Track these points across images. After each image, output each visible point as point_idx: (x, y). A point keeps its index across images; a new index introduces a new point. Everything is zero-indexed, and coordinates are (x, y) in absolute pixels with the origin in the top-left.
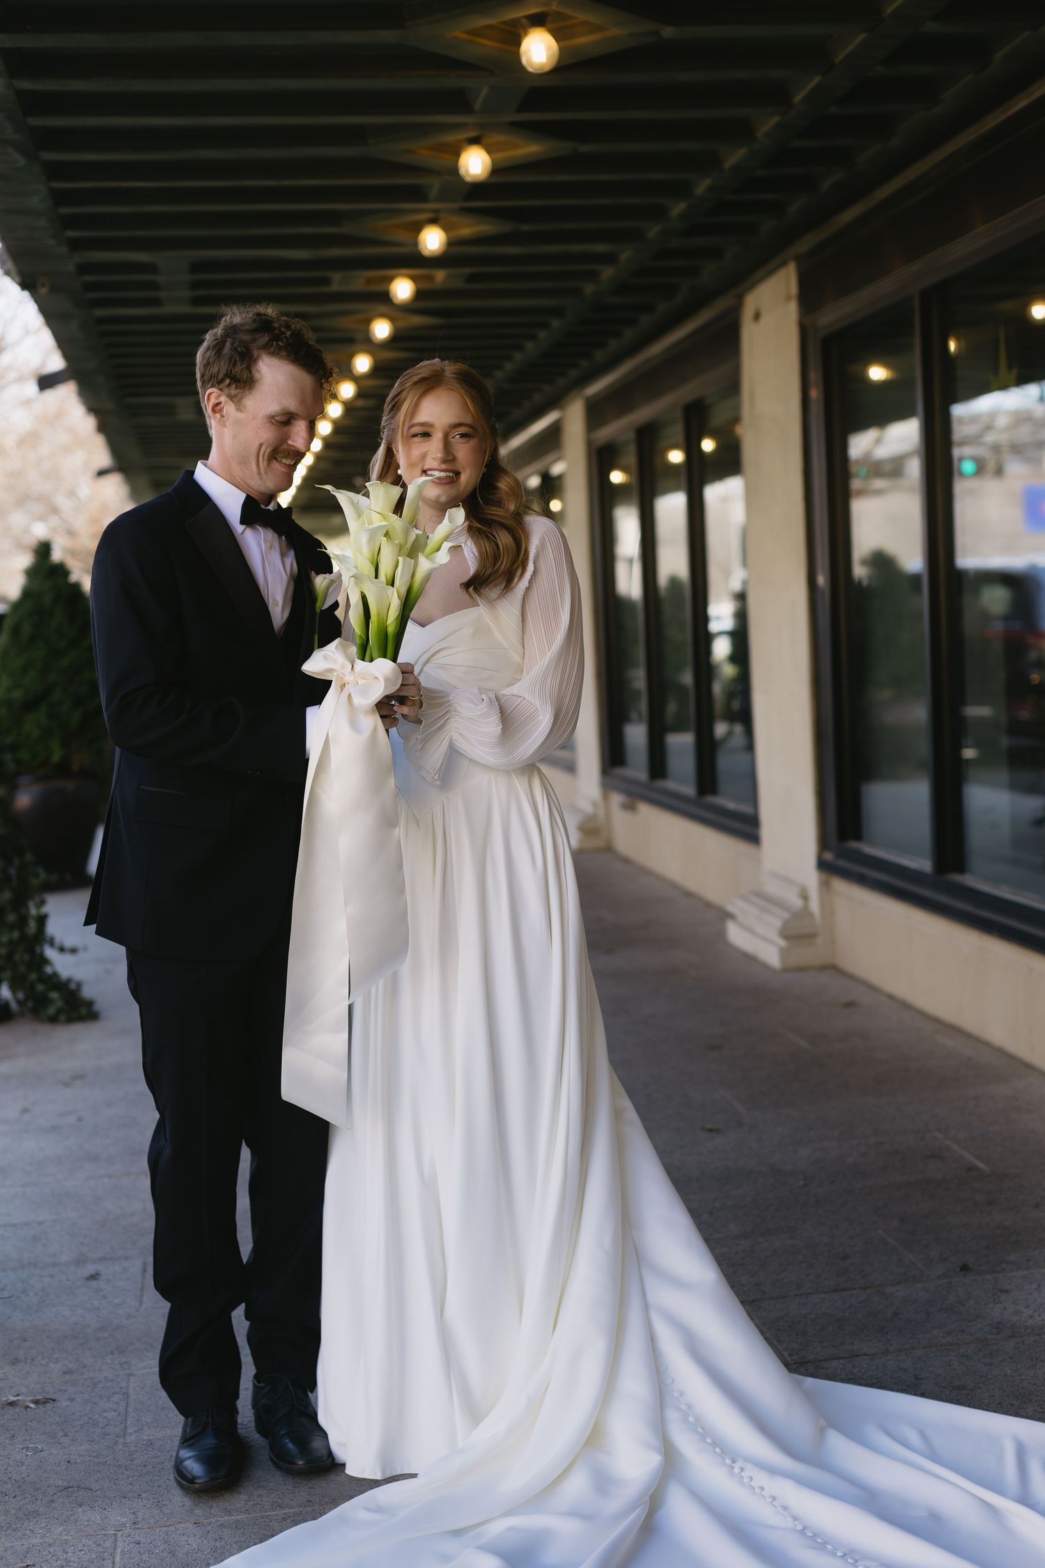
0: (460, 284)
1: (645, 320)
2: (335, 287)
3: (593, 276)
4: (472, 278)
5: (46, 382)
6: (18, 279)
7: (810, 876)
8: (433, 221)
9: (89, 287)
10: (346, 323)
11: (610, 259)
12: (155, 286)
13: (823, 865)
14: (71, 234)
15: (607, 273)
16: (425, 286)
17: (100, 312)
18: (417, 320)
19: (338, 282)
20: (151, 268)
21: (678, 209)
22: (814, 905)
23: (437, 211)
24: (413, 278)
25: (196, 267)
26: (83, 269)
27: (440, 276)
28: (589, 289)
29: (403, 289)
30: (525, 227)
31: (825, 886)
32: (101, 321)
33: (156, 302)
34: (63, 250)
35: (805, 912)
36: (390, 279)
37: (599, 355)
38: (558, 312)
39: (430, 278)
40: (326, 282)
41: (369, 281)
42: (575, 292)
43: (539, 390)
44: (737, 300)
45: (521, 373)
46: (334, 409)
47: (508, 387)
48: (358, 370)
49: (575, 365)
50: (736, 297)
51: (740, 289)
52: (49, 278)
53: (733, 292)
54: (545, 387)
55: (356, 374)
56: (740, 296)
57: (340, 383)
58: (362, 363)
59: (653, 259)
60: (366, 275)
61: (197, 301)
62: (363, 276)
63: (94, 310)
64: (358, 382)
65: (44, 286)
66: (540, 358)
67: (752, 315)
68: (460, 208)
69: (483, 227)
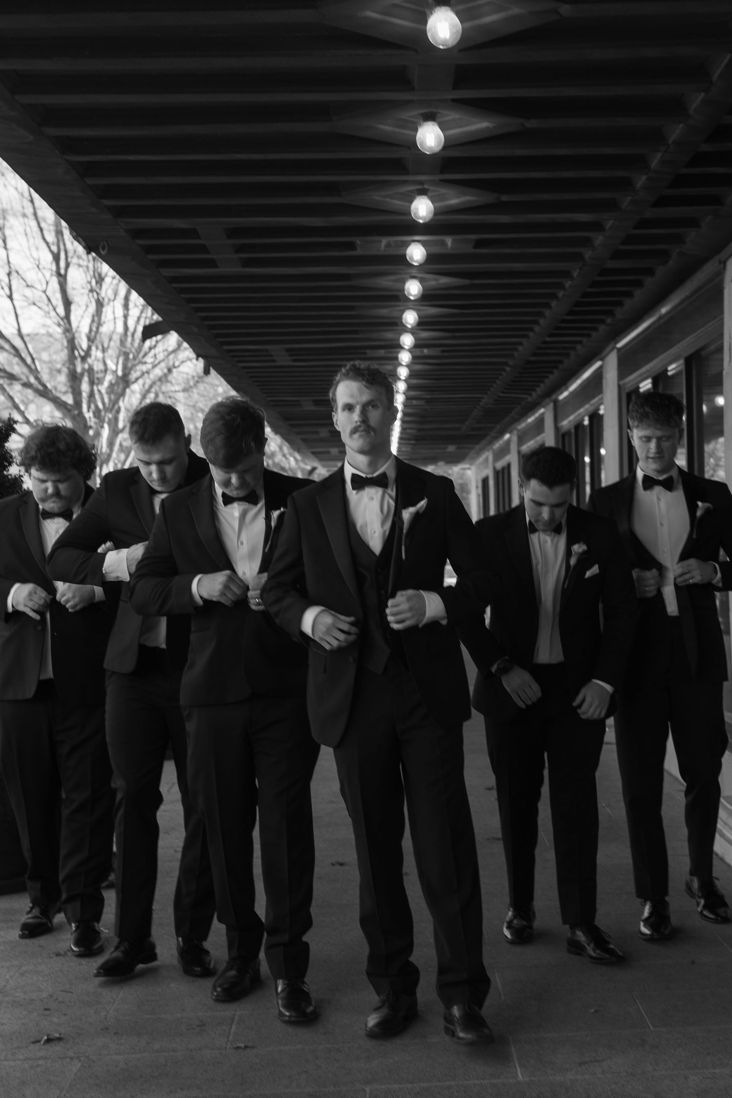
0: (470, 249)
1: (649, 281)
2: (359, 252)
3: (587, 242)
4: (479, 244)
5: (150, 332)
8: (423, 192)
9: (149, 250)
10: (385, 282)
11: (597, 227)
12: (203, 249)
14: (106, 202)
15: (599, 239)
16: (436, 250)
17: (167, 272)
18: (444, 280)
19: (364, 246)
20: (192, 233)
21: (641, 181)
23: (422, 183)
24: (424, 244)
25: (232, 233)
26: (137, 233)
27: (449, 241)
29: (416, 253)
30: (504, 198)
32: (174, 279)
33: (212, 263)
34: (108, 217)
36: (406, 245)
37: (619, 314)
38: (567, 274)
39: (443, 243)
40: (352, 246)
41: (388, 245)
42: (579, 257)
43: (580, 342)
44: (722, 265)
45: (557, 328)
46: (405, 357)
47: (548, 339)
48: (410, 324)
49: (602, 322)
50: (720, 262)
51: (722, 255)
52: (107, 241)
53: (717, 258)
54: (585, 340)
55: (409, 326)
56: (725, 263)
57: (400, 334)
58: (410, 318)
59: (635, 228)
60: (384, 241)
61: (247, 263)
62: (381, 242)
63: (161, 270)
64: (413, 334)
65: (103, 249)
66: (566, 315)
67: (731, 278)
68: (440, 180)
69: (468, 198)
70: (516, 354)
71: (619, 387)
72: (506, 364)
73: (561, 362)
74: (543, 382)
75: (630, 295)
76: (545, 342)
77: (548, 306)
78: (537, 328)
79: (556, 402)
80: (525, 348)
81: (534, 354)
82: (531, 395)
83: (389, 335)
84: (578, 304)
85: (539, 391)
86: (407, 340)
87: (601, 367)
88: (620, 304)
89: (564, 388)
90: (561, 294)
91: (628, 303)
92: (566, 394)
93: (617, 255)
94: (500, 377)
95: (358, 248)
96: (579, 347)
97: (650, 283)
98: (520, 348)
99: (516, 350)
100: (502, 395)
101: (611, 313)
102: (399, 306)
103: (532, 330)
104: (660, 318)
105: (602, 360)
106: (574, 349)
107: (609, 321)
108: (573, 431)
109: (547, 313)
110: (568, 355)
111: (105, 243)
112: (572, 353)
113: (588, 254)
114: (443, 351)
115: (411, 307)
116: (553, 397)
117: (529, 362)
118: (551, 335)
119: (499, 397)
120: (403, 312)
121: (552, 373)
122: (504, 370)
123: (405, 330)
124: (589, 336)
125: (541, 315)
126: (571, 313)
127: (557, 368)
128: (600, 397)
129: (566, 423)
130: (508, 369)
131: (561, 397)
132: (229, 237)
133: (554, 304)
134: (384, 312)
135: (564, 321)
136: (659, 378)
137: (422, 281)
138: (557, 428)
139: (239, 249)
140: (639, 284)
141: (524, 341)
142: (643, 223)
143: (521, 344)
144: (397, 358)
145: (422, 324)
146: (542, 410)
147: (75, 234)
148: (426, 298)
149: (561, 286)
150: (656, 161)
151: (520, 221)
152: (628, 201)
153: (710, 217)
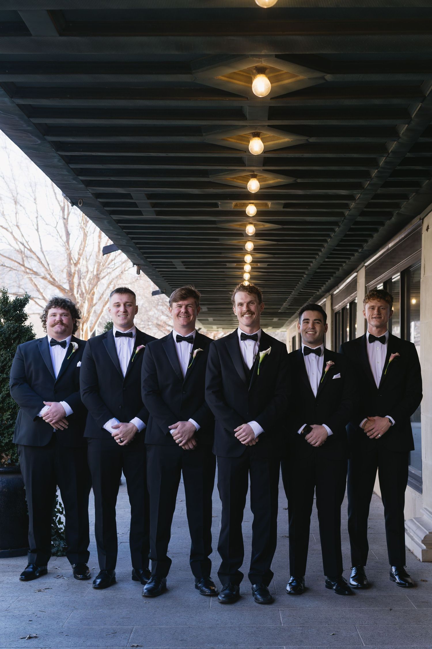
0: (281, 209)
1: (381, 229)
2: (220, 209)
3: (346, 206)
4: (286, 206)
5: (107, 250)
6: (69, 200)
8: (254, 176)
9: (105, 205)
10: (235, 226)
11: (351, 198)
12: (135, 205)
14: (81, 178)
15: (353, 205)
16: (263, 209)
17: (115, 217)
18: (268, 226)
19: (223, 205)
20: (128, 196)
21: (374, 173)
23: (253, 171)
24: (256, 205)
25: (150, 196)
26: (98, 196)
27: (269, 203)
29: (251, 210)
30: (299, 180)
32: (119, 221)
33: (140, 213)
34: (82, 186)
36: (246, 205)
37: (366, 246)
38: (336, 224)
39: (266, 205)
40: (216, 205)
41: (236, 205)
42: (342, 214)
43: (345, 262)
44: (422, 220)
45: (331, 254)
46: (247, 268)
47: (326, 260)
48: (249, 249)
49: (357, 251)
50: (420, 219)
51: (421, 216)
52: (82, 199)
53: (419, 217)
54: (347, 261)
55: (249, 250)
56: (423, 219)
57: (244, 255)
58: (249, 246)
59: (372, 199)
60: (234, 203)
61: (158, 213)
62: (232, 203)
63: (112, 216)
64: (251, 255)
65: (80, 204)
66: (337, 246)
67: (426, 228)
68: (263, 170)
69: (279, 180)
70: (309, 268)
71: (366, 287)
72: (304, 273)
73: (335, 273)
74: (325, 284)
75: (371, 236)
76: (325, 262)
77: (326, 241)
78: (320, 254)
79: (332, 295)
80: (314, 264)
81: (319, 268)
82: (318, 291)
83: (238, 255)
84: (342, 240)
85: (323, 288)
86: (248, 258)
87: (356, 276)
88: (366, 241)
89: (336, 287)
90: (332, 235)
91: (371, 241)
92: (337, 291)
93: (363, 214)
94: (301, 280)
95: (220, 207)
96: (344, 264)
97: (382, 230)
98: (311, 264)
99: (309, 265)
100: (302, 290)
101: (361, 246)
102: (243, 239)
103: (317, 254)
104: (388, 250)
105: (357, 272)
106: (341, 265)
107: (360, 250)
108: (341, 311)
109: (326, 245)
110: (338, 269)
111: (81, 200)
112: (341, 268)
113: (347, 213)
114: (268, 265)
115: (250, 240)
116: (331, 292)
117: (316, 272)
118: (328, 258)
119: (301, 291)
120: (246, 242)
121: (330, 279)
122: (303, 276)
123: (247, 253)
124: (349, 258)
125: (322, 246)
126: (338, 245)
127: (332, 276)
128: (356, 292)
129: (338, 307)
130: (305, 276)
131: (335, 293)
132: (148, 199)
133: (329, 240)
134: (234, 242)
135: (335, 250)
136: (388, 283)
137: (255, 225)
138: (332, 310)
139: (154, 205)
140: (376, 230)
141: (313, 260)
142: (377, 196)
143: (311, 262)
144: (243, 268)
145: (256, 249)
146: (325, 300)
147: (65, 195)
148: (258, 235)
149: (333, 230)
150: (382, 162)
151: (308, 193)
152: (368, 184)
153: (414, 194)
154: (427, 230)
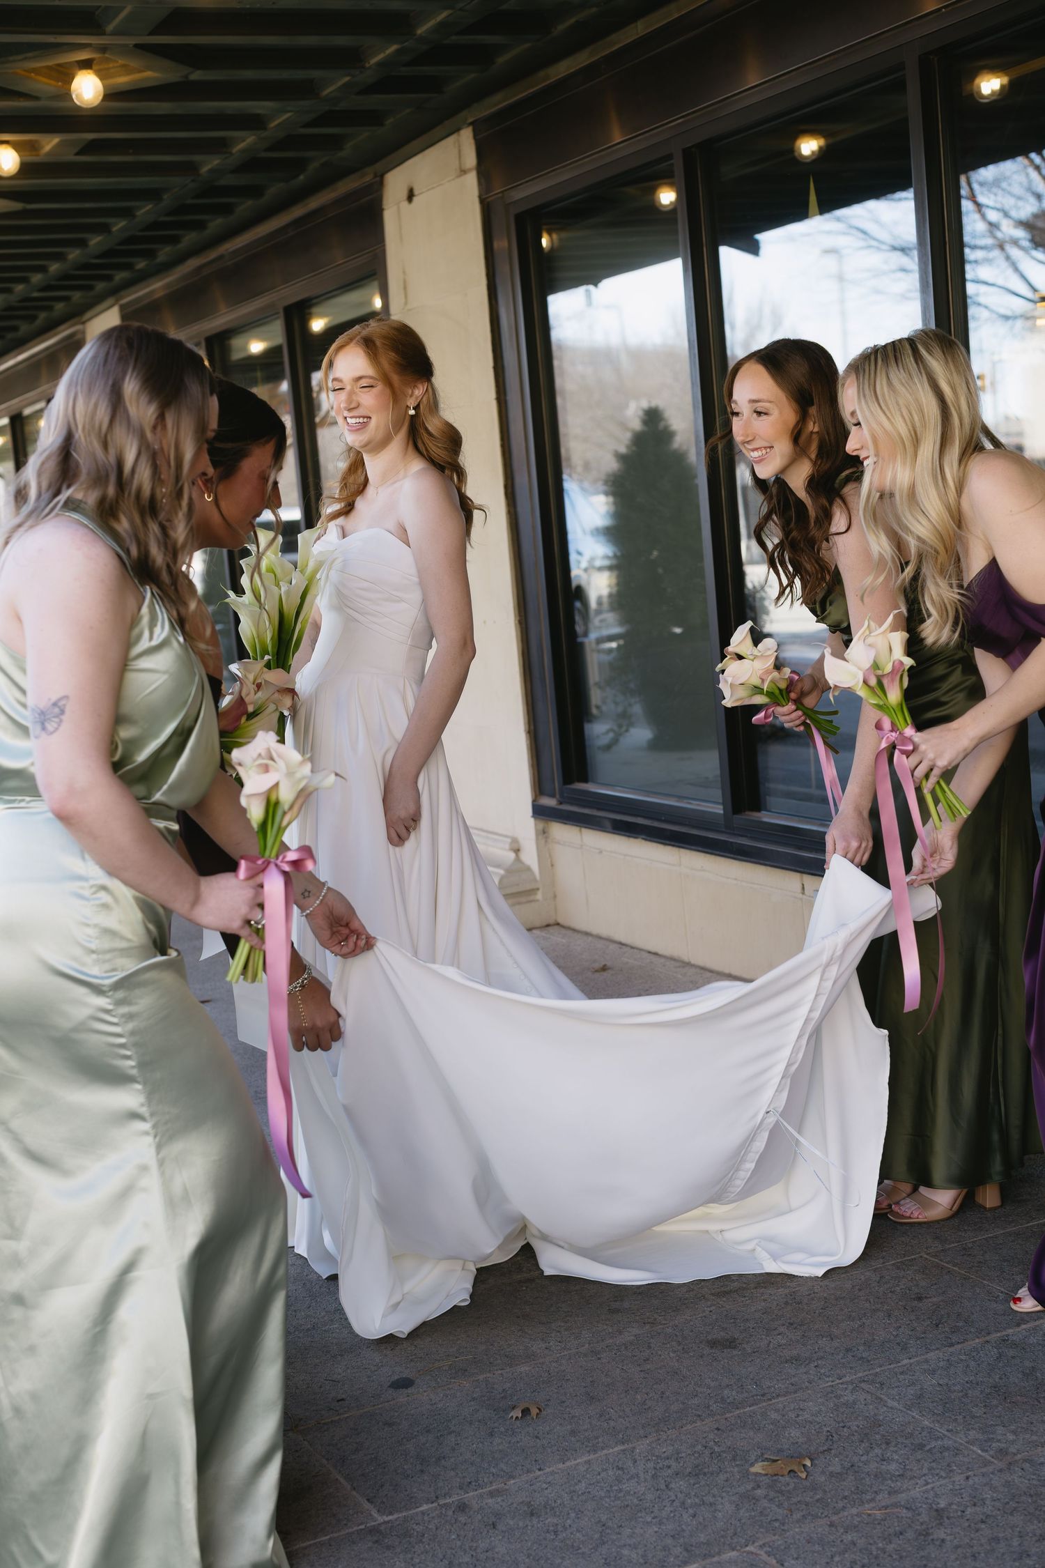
1: (245, 207)
4: (88, 147)
7: (524, 825)
8: (89, 65)
13: (539, 812)
15: (245, 142)
21: (382, 54)
22: (530, 857)
27: (51, 143)
28: (209, 164)
30: (197, 75)
31: (543, 834)
35: (518, 868)
37: (165, 253)
42: (191, 168)
43: (67, 299)
44: (378, 179)
45: (65, 277)
47: (35, 294)
49: (129, 267)
50: (376, 176)
51: (379, 166)
54: (77, 295)
56: (382, 176)
59: (306, 125)
66: (97, 257)
67: (405, 194)
68: (136, 46)
69: (149, 74)
73: (15, 329)
75: (201, 226)
76: (25, 299)
77: (83, 243)
78: (35, 278)
84: (128, 240)
87: (73, 335)
90: (118, 225)
93: (246, 166)
101: (150, 254)
103: (27, 280)
104: (221, 257)
105: (78, 324)
107: (140, 264)
112: (41, 316)
118: (45, 288)
124: (91, 288)
140: (228, 210)
150: (431, 24)
151: (179, 112)
152: (340, 83)
153: (408, 111)
154: (411, 196)
